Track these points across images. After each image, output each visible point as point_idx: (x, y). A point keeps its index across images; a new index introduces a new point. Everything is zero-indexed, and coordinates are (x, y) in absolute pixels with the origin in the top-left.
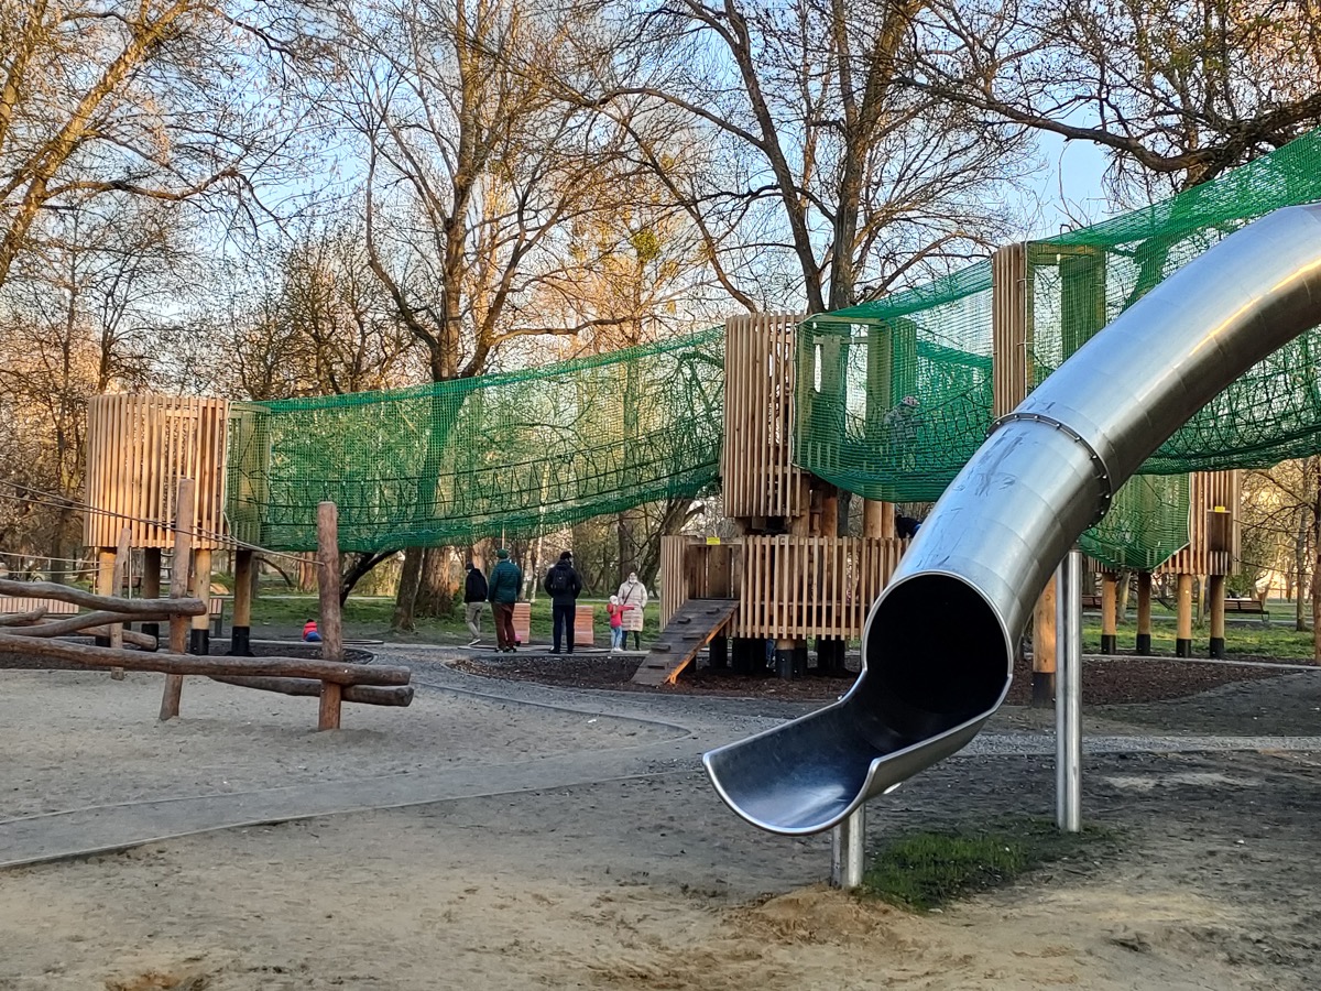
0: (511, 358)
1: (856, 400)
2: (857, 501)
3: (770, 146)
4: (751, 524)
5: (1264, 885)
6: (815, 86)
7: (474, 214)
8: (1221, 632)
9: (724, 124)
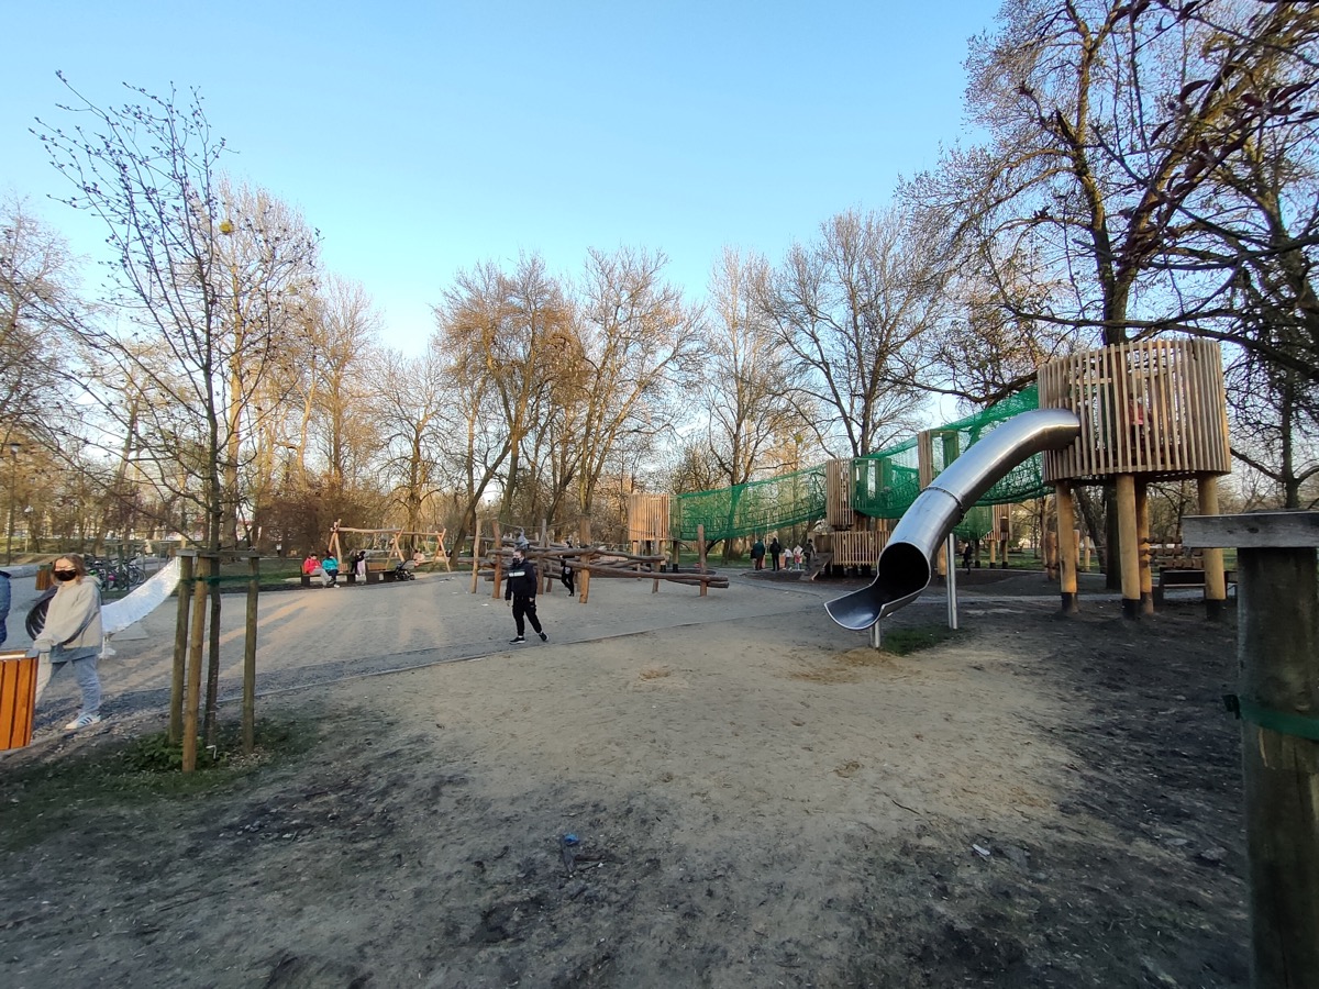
0: (756, 477)
1: (871, 485)
2: (873, 519)
3: (838, 404)
4: (837, 528)
5: (1026, 648)
6: (853, 383)
7: (743, 432)
8: (1007, 560)
9: (822, 398)
